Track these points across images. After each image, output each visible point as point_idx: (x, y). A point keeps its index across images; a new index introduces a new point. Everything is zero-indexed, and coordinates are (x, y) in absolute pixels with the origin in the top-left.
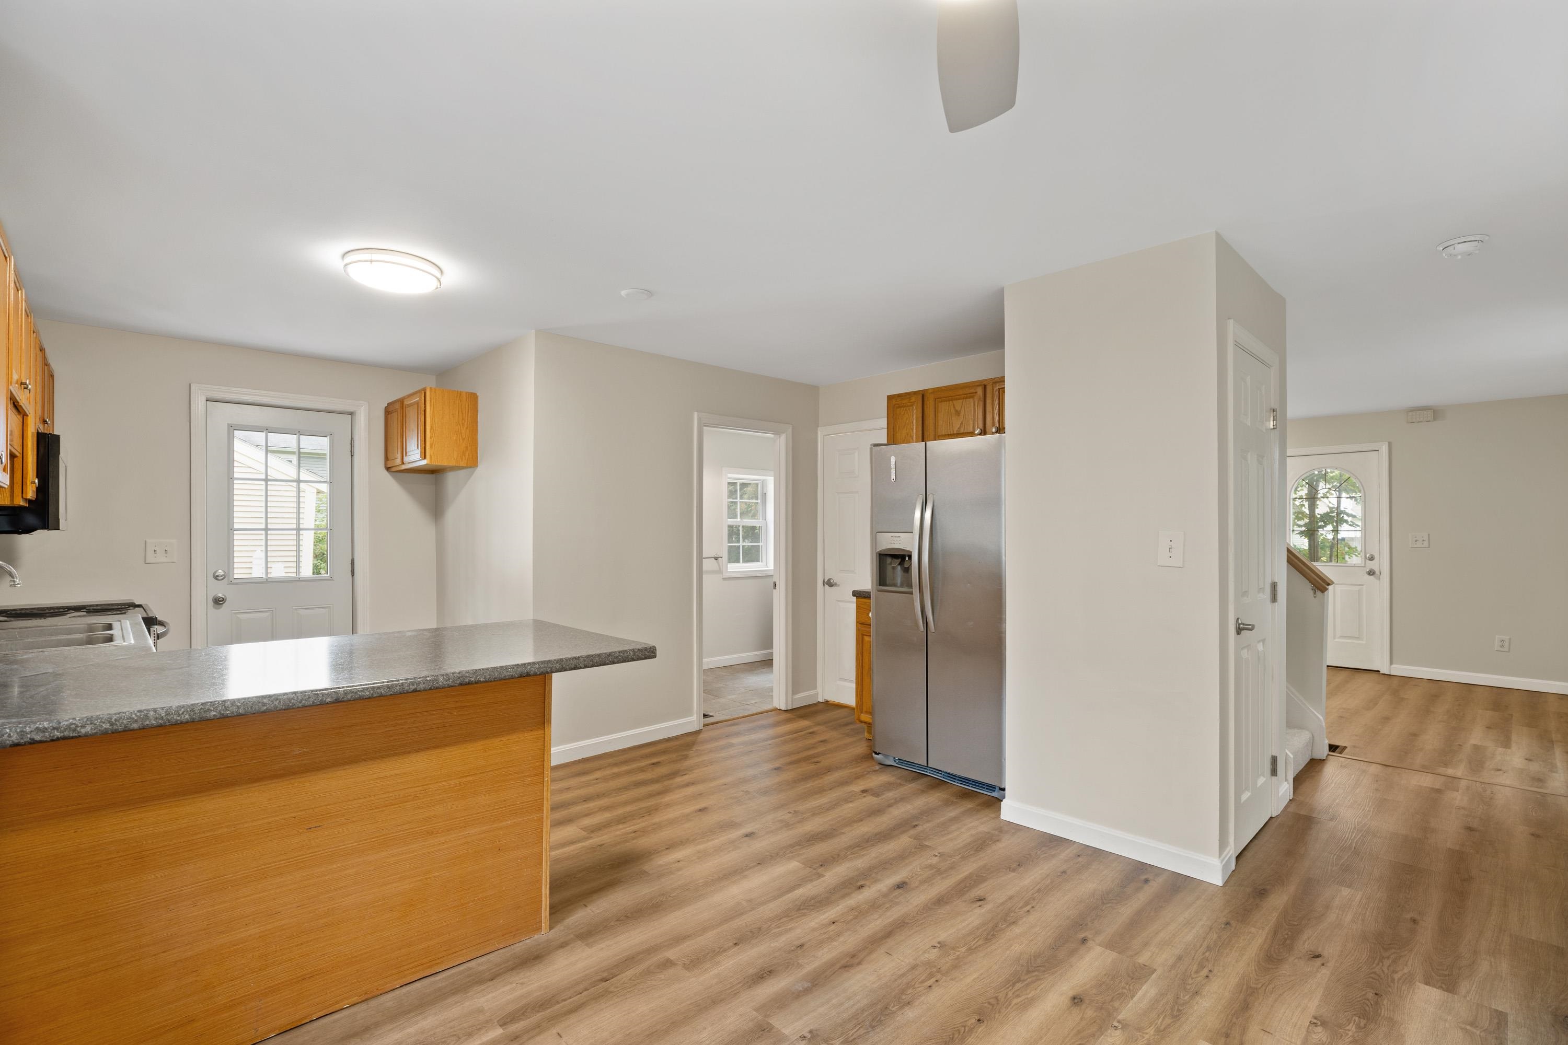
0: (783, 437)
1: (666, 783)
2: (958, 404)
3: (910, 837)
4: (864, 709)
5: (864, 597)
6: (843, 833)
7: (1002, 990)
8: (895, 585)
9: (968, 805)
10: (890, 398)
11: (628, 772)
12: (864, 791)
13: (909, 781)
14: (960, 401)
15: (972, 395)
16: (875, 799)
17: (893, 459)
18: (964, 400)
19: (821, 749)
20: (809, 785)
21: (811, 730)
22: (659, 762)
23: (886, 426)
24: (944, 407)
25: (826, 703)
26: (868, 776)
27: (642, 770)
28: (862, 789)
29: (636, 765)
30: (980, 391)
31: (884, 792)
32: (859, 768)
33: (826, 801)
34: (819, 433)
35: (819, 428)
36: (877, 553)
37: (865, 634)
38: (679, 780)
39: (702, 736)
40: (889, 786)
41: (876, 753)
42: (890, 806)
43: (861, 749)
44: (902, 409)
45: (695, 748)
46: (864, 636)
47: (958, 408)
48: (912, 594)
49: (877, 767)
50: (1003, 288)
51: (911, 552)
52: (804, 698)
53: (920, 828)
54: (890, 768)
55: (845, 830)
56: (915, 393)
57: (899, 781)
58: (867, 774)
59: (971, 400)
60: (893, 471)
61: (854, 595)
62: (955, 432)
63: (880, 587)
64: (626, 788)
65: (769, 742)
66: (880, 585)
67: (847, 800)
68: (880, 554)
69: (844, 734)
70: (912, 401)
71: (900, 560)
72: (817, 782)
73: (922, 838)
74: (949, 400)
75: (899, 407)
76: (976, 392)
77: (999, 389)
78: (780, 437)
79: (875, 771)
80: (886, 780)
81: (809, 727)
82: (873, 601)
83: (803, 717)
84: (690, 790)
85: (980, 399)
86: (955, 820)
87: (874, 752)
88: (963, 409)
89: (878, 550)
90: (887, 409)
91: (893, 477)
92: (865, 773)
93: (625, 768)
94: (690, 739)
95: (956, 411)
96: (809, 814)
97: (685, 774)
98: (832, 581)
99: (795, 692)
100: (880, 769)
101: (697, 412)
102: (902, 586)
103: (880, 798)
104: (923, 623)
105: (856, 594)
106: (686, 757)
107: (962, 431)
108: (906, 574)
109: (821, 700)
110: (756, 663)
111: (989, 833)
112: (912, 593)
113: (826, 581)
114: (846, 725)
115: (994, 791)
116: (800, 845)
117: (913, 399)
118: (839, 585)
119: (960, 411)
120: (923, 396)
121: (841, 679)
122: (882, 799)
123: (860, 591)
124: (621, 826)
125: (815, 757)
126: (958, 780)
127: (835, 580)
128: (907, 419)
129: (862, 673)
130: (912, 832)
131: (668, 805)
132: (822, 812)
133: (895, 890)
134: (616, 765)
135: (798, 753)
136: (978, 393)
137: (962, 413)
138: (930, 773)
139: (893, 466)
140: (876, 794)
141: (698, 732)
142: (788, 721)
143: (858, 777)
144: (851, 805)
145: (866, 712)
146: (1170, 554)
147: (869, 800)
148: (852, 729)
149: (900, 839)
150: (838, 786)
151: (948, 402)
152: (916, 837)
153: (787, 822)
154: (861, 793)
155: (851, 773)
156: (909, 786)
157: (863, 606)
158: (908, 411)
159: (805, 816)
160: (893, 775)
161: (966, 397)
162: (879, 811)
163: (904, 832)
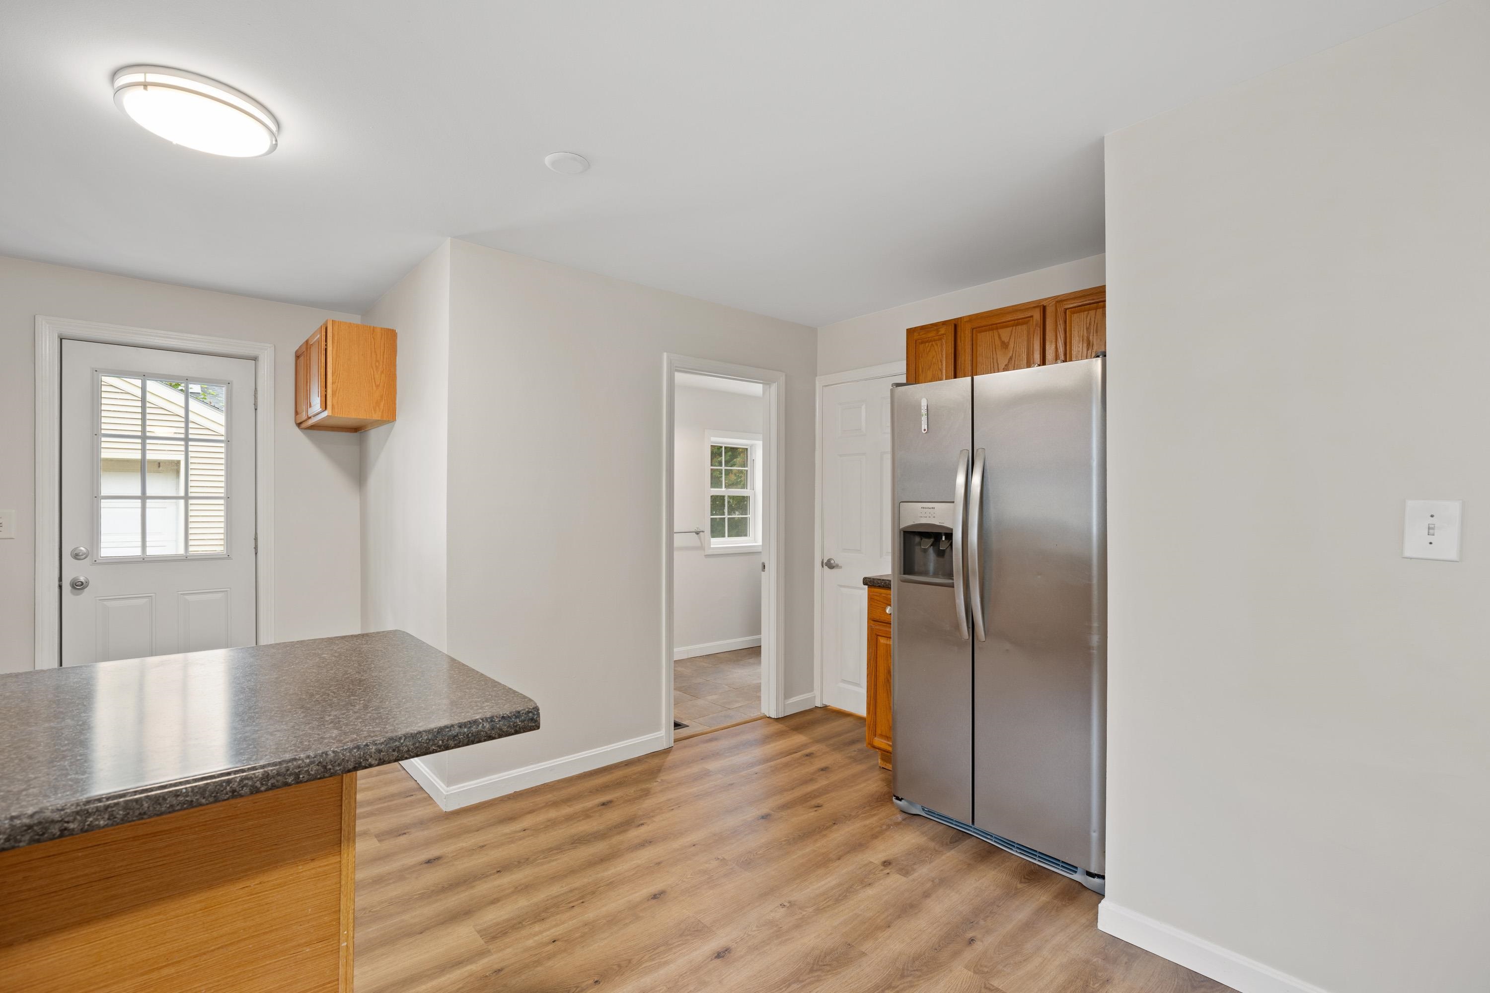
0: (774, 387)
1: (616, 840)
2: (1005, 333)
3: (966, 967)
4: (879, 732)
5: (879, 586)
6: (864, 954)
8: (925, 573)
9: (1040, 897)
10: (910, 332)
11: (569, 818)
12: (886, 863)
13: (947, 844)
14: (1009, 329)
15: (1025, 321)
16: (904, 879)
17: (924, 403)
18: (1014, 327)
19: (822, 782)
20: (810, 848)
21: (808, 751)
22: (611, 802)
23: (905, 368)
24: (985, 339)
25: (825, 708)
26: (888, 833)
27: (586, 814)
28: (883, 859)
29: (582, 806)
30: (1037, 315)
31: (915, 867)
32: (875, 818)
33: (834, 882)
34: (817, 383)
35: (817, 378)
36: (900, 531)
37: (880, 634)
38: (634, 834)
39: (671, 758)
40: (918, 855)
41: (898, 798)
42: (926, 895)
43: (873, 784)
44: (927, 344)
45: (664, 776)
46: (879, 638)
47: (1005, 338)
48: (954, 587)
49: (899, 818)
50: (1104, 137)
51: (952, 530)
52: (798, 703)
53: (979, 946)
54: (918, 820)
55: (867, 946)
56: (944, 323)
57: (932, 845)
58: (886, 830)
59: (1025, 327)
60: (924, 419)
61: (865, 583)
63: (904, 576)
64: (559, 849)
65: (756, 769)
66: (904, 574)
67: (864, 880)
68: (905, 532)
69: (850, 757)
70: (940, 333)
71: (932, 540)
72: (818, 844)
73: (986, 970)
74: (992, 330)
75: (922, 343)
76: (1032, 317)
77: (1066, 309)
78: (770, 387)
79: (897, 824)
80: (912, 842)
81: (805, 746)
82: (893, 593)
83: (798, 729)
84: (645, 856)
85: (1037, 325)
86: (1028, 927)
87: (895, 796)
88: (1012, 340)
89: (901, 527)
90: (907, 347)
91: (924, 426)
92: (884, 827)
93: (566, 810)
94: (655, 762)
95: (1003, 341)
96: (810, 910)
97: (642, 824)
98: (833, 561)
99: (787, 695)
100: (904, 820)
101: (666, 352)
102: (936, 575)
103: (911, 878)
104: (968, 628)
105: (869, 582)
106: (646, 793)
107: (1013, 363)
108: (941, 559)
109: (819, 705)
110: (743, 651)
111: (1087, 962)
112: (952, 586)
113: (825, 561)
114: (853, 742)
115: (1076, 872)
116: (798, 981)
117: (942, 331)
118: (841, 567)
119: (1008, 343)
120: (955, 326)
121: (844, 681)
122: (914, 880)
123: (873, 579)
124: (537, 928)
125: (815, 797)
126: (1017, 848)
127: (837, 560)
128: (933, 356)
129: (876, 685)
130: (969, 955)
131: (612, 885)
132: (828, 906)
134: (555, 804)
135: (793, 789)
136: (1035, 318)
137: (1011, 345)
138: (975, 833)
139: (924, 412)
140: (905, 871)
141: (667, 751)
142: (780, 735)
143: (875, 835)
144: (870, 892)
145: (881, 736)
146: (1431, 539)
147: (895, 881)
148: (859, 750)
149: (951, 971)
150: (849, 852)
151: (991, 332)
152: (977, 968)
153: (777, 925)
154: (882, 867)
155: (865, 826)
156: (948, 854)
157: (878, 598)
158: (935, 346)
159: (805, 913)
160: (923, 833)
161: (1017, 323)
162: (912, 906)
163: (956, 954)
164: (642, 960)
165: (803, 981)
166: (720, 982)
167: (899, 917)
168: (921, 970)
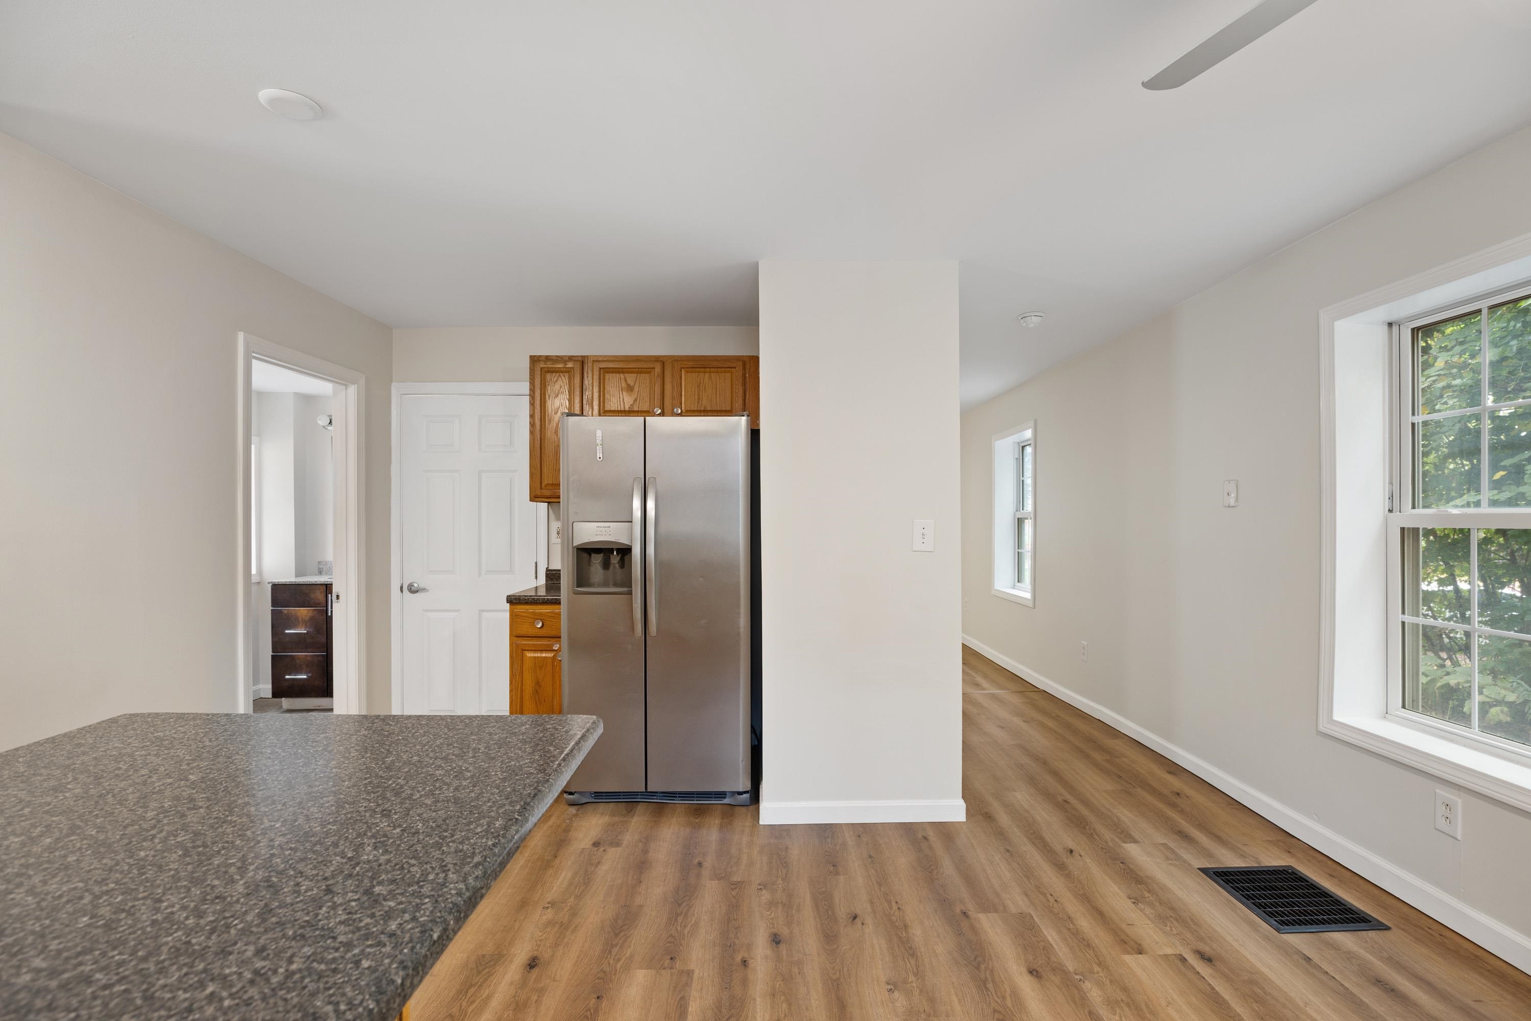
0: (352, 389)
2: (630, 378)
3: (711, 880)
5: (526, 603)
6: (641, 907)
7: (988, 999)
9: (714, 822)
10: (534, 360)
12: (596, 845)
13: (627, 814)
14: (634, 375)
15: (648, 371)
16: (619, 849)
18: (638, 374)
23: (528, 392)
24: (613, 380)
28: (591, 843)
30: (657, 368)
31: (620, 837)
33: (569, 874)
34: (393, 390)
35: (393, 384)
36: (573, 547)
37: (526, 648)
40: (614, 830)
41: (570, 794)
42: (645, 851)
44: (552, 373)
46: (525, 652)
47: (630, 383)
49: (573, 810)
50: (758, 259)
53: (707, 865)
54: (589, 806)
55: (638, 900)
56: (571, 358)
57: (616, 819)
59: (647, 375)
60: (599, 448)
61: (509, 601)
62: (627, 409)
63: (578, 589)
66: (578, 587)
67: (591, 862)
68: (578, 549)
70: (567, 366)
71: (603, 555)
73: (723, 875)
74: (619, 372)
75: (548, 372)
76: (654, 368)
77: (681, 368)
78: (346, 389)
79: (576, 815)
80: (600, 822)
82: (559, 607)
85: (658, 376)
86: (723, 841)
88: (637, 384)
89: (574, 545)
90: (530, 371)
91: (600, 455)
95: (628, 385)
96: (572, 899)
98: (416, 585)
100: (578, 810)
103: (623, 846)
104: (642, 627)
107: (636, 409)
111: (771, 844)
112: (630, 595)
113: (406, 587)
115: (725, 797)
117: (570, 365)
118: (427, 591)
119: (634, 386)
120: (582, 362)
122: (627, 847)
123: (519, 596)
126: (678, 797)
127: (422, 583)
128: (561, 387)
130: (706, 872)
133: (778, 947)
137: (636, 389)
138: (641, 798)
139: (599, 442)
140: (615, 844)
144: (603, 867)
147: (614, 853)
149: (705, 886)
150: (558, 850)
151: (618, 375)
152: (717, 876)
153: (557, 923)
154: (596, 849)
155: (551, 827)
156: (634, 820)
157: (524, 614)
158: (563, 378)
159: (569, 904)
160: (602, 814)
161: (640, 371)
162: (643, 863)
163: (699, 876)
164: (463, 1007)
165: (617, 944)
166: (554, 980)
167: (641, 873)
168: (686, 896)
